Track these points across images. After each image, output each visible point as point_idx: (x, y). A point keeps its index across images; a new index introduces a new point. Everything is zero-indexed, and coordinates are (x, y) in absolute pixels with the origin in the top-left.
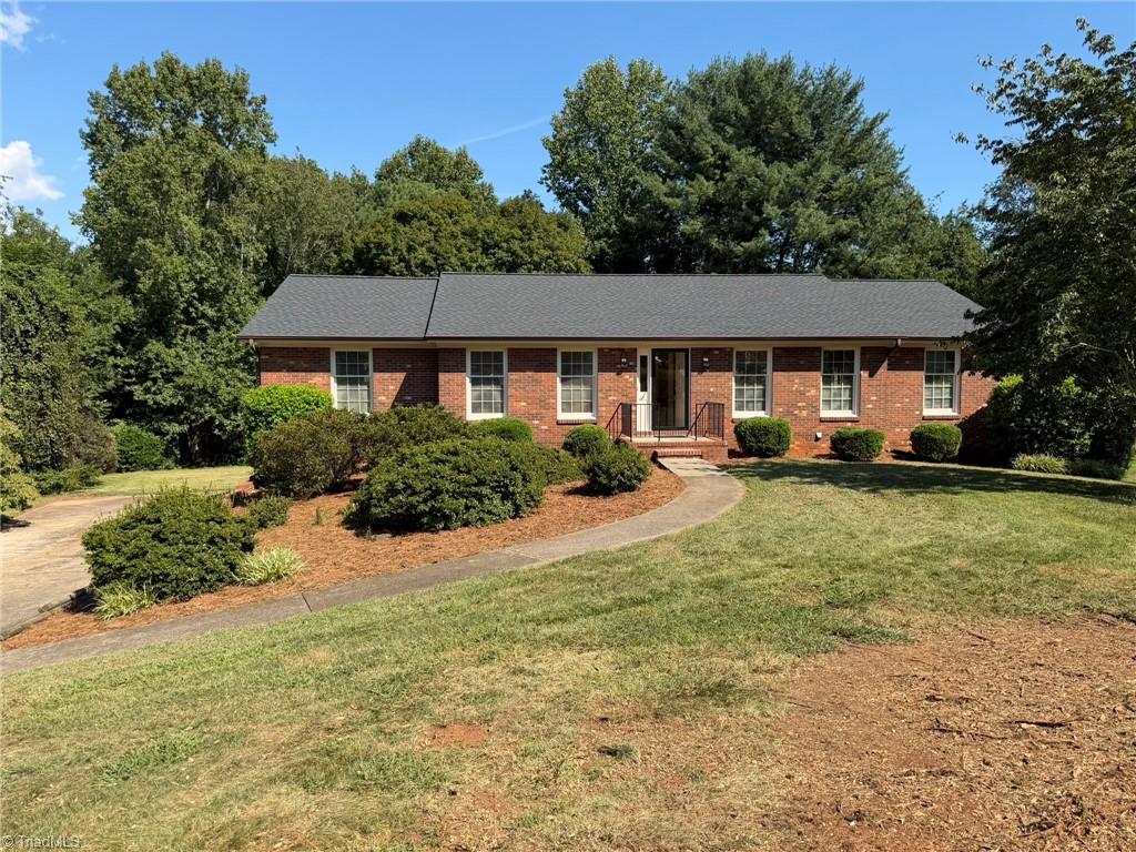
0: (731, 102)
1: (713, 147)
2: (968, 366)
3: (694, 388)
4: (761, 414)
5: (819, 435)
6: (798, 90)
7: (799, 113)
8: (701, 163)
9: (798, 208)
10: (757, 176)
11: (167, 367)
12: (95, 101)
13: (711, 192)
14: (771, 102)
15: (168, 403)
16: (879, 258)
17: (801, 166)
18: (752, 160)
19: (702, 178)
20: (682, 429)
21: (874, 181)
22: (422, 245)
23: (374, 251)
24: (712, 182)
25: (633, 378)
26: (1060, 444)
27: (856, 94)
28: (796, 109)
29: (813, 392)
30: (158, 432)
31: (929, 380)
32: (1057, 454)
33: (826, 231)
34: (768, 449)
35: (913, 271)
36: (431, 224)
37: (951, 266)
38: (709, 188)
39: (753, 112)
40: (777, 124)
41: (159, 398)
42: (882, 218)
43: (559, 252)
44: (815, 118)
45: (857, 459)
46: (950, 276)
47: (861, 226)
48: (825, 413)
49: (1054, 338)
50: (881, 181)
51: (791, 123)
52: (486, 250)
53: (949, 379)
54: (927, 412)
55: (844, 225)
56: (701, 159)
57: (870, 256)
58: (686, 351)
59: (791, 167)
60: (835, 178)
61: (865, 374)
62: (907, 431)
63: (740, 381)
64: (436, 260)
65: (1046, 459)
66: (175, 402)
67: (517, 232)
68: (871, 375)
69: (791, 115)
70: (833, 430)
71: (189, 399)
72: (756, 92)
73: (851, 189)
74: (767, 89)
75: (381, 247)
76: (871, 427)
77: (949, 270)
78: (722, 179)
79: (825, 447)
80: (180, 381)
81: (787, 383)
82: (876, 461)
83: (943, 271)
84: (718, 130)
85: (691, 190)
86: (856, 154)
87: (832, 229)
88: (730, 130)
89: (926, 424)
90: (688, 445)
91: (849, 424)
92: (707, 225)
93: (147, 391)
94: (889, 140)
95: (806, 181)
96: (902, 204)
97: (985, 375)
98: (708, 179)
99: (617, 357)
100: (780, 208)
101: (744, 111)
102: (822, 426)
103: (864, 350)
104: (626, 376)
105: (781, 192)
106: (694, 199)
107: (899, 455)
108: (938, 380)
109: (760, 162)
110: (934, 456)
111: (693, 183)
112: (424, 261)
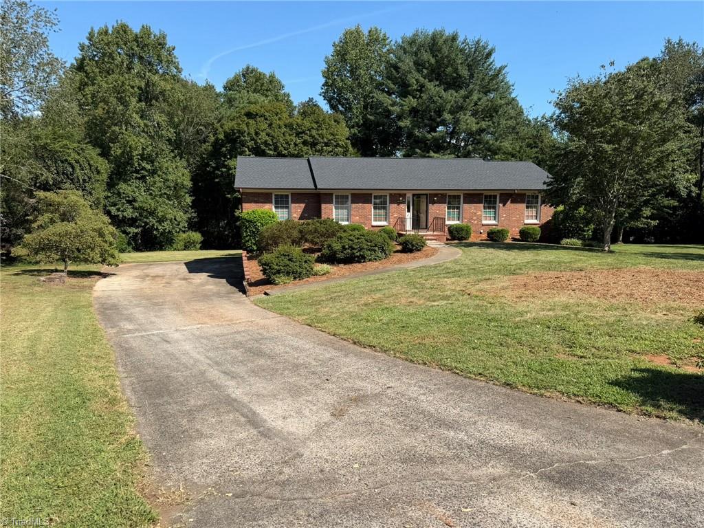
0: (426, 56)
1: (416, 80)
2: (543, 202)
3: (430, 211)
4: (458, 222)
5: (482, 231)
6: (461, 50)
7: (461, 64)
8: (410, 88)
9: (461, 116)
10: (439, 97)
11: (129, 197)
12: (82, 48)
13: (415, 105)
14: (447, 57)
15: (130, 216)
16: (501, 142)
17: (463, 92)
18: (437, 89)
19: (411, 98)
20: (423, 229)
21: (500, 101)
22: (262, 131)
23: (237, 135)
24: (416, 100)
25: (404, 207)
26: (580, 234)
27: (491, 54)
28: (460, 62)
29: (479, 213)
30: (124, 232)
31: (527, 207)
32: (578, 239)
33: (475, 128)
34: (462, 237)
35: (518, 149)
36: (266, 119)
37: (537, 147)
38: (414, 102)
39: (437, 61)
40: (449, 70)
41: (125, 214)
42: (503, 122)
43: (337, 137)
44: (469, 66)
45: (497, 241)
46: (536, 153)
47: (492, 125)
48: (484, 222)
49: (574, 194)
50: (503, 102)
51: (457, 69)
52: (298, 134)
53: (536, 207)
54: (526, 221)
55: (483, 124)
56: (409, 86)
57: (496, 141)
58: (427, 195)
59: (457, 92)
60: (479, 99)
61: (501, 205)
62: (518, 230)
63: (449, 208)
64: (272, 140)
65: (574, 240)
66: (134, 216)
67: (315, 126)
68: (504, 206)
69: (458, 64)
70: (488, 229)
71: (141, 215)
72: (439, 51)
73: (487, 106)
74: (445, 50)
75: (241, 133)
76: (504, 228)
77: (536, 149)
78: (420, 97)
79: (484, 236)
80: (136, 205)
81: (469, 209)
82: (506, 241)
83: (533, 150)
84: (418, 71)
85: (404, 103)
86: (491, 86)
87: (478, 126)
88: (425, 71)
89: (526, 226)
90: (430, 235)
91: (494, 227)
92: (412, 122)
93: (118, 210)
94: (507, 80)
95: (465, 101)
96: (513, 113)
97: (550, 206)
98: (414, 97)
99: (397, 198)
100: (452, 115)
101: (433, 61)
102: (483, 228)
103: (501, 195)
104: (402, 206)
105: (452, 106)
106: (406, 108)
107: (514, 239)
108: (531, 207)
109: (441, 90)
110: (529, 240)
111: (406, 100)
112: (266, 141)
